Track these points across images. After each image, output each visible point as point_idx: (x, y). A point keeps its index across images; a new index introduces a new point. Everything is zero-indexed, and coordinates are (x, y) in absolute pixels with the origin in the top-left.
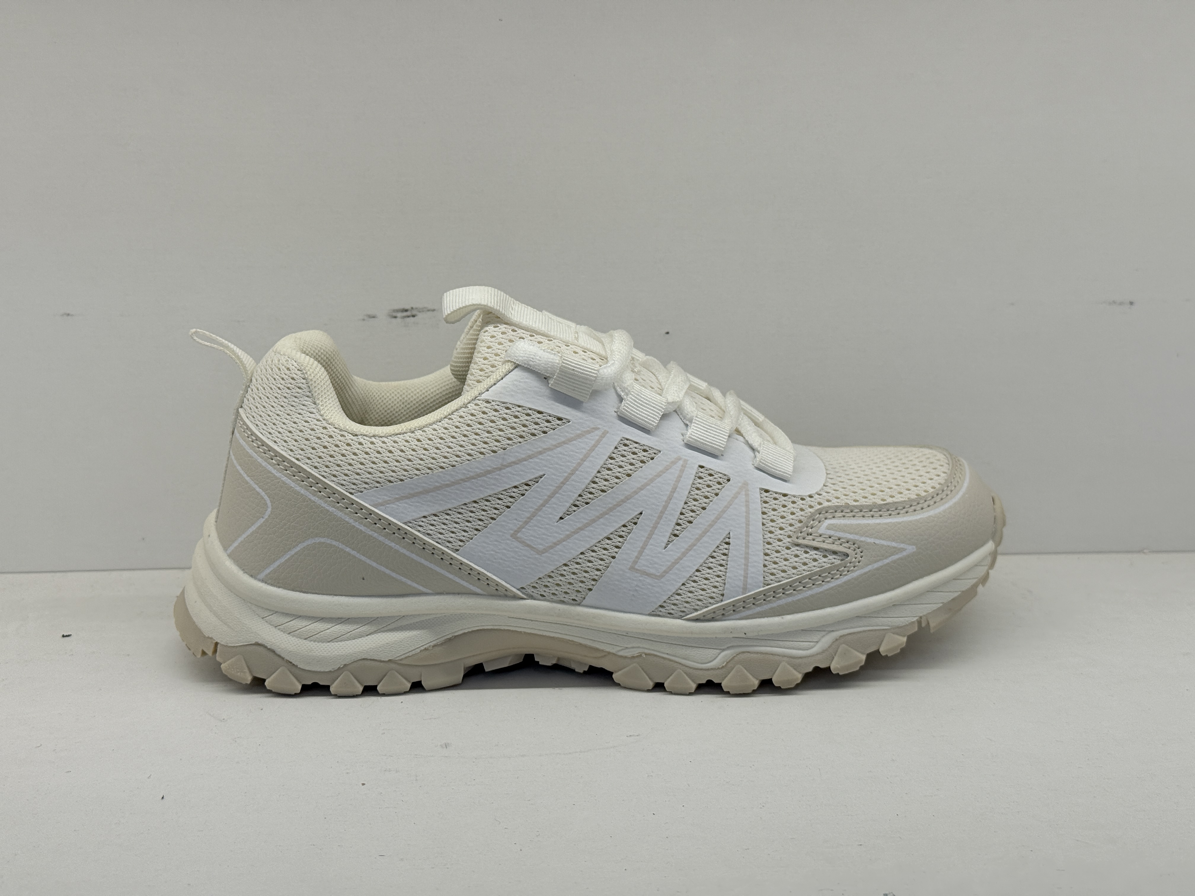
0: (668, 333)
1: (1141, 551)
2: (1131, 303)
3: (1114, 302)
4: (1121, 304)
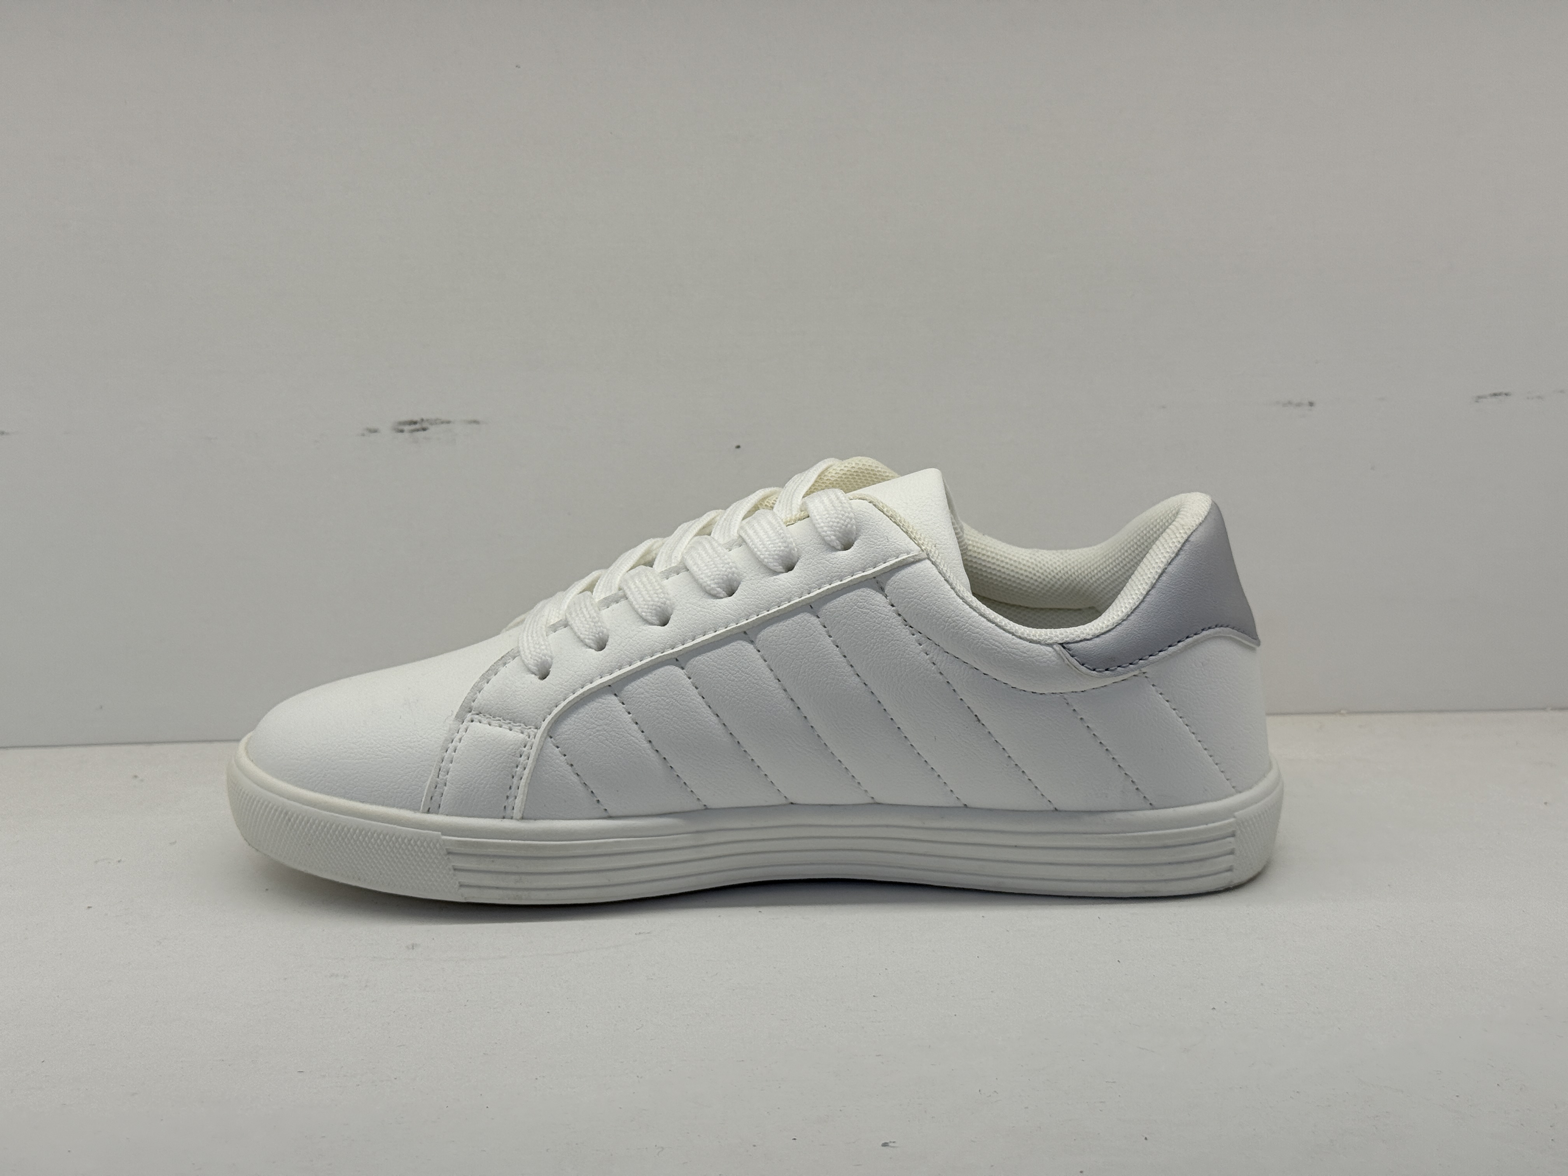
0: (738, 447)
2: (1311, 404)
3: (1290, 403)
4: (1299, 405)
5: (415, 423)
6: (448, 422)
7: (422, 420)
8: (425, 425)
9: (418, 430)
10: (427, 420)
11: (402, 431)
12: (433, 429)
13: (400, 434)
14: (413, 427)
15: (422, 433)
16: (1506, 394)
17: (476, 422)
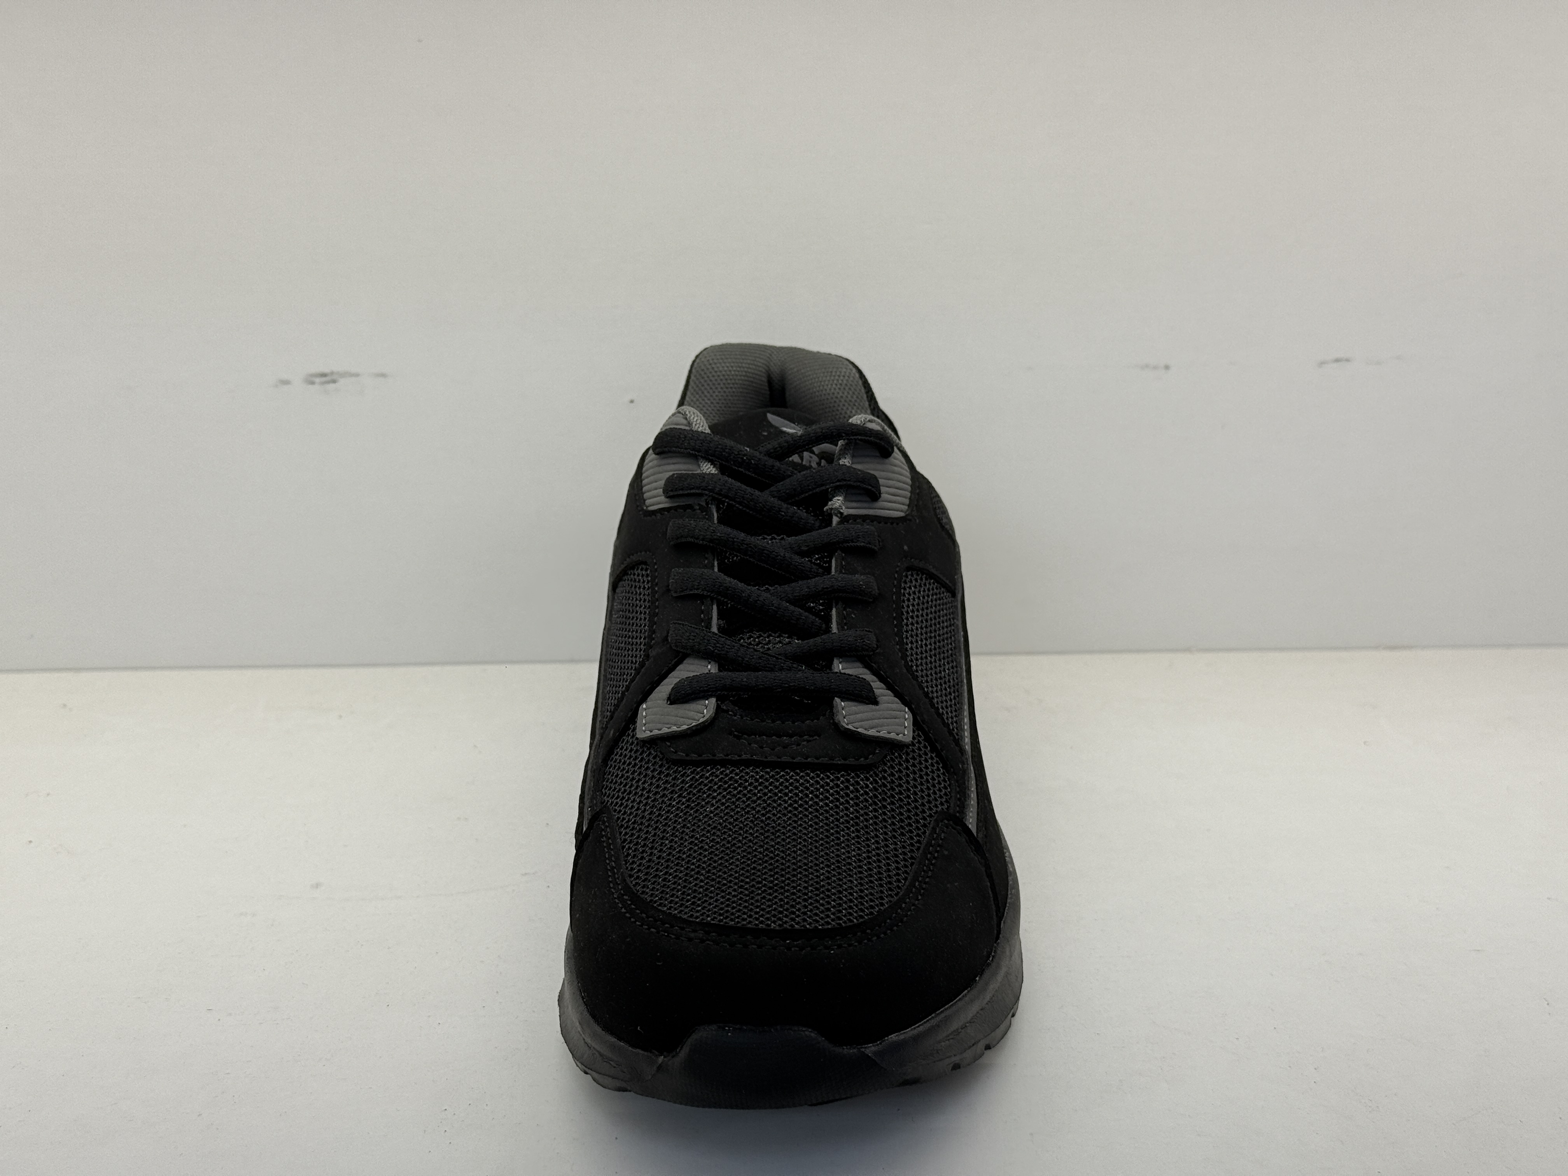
0: (632, 402)
1: (1188, 650)
2: (1167, 367)
3: (1147, 366)
4: (1155, 368)
5: (324, 375)
6: (357, 375)
7: (332, 373)
8: (334, 377)
9: (328, 382)
10: (338, 373)
11: (313, 383)
12: (342, 382)
13: (311, 386)
14: (324, 379)
15: (332, 386)
16: (1348, 360)
17: (383, 375)
